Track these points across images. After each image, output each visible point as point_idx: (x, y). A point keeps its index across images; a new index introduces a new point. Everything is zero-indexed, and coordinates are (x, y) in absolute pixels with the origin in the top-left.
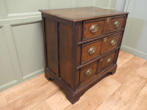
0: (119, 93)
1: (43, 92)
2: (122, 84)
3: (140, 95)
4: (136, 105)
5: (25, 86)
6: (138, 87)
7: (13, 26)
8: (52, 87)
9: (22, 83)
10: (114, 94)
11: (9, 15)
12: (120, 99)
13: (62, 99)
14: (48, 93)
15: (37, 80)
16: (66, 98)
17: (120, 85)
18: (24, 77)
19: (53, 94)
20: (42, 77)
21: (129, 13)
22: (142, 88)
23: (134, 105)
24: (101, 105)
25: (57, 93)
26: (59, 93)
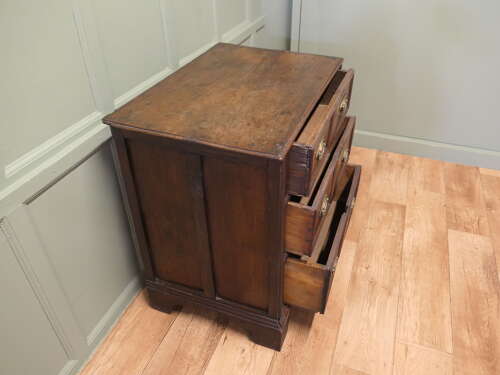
0: (364, 270)
1: (178, 356)
2: (358, 241)
3: (407, 256)
4: (409, 284)
6: (394, 234)
9: (91, 357)
10: (354, 277)
11: (11, 169)
12: (373, 283)
13: (244, 350)
14: (194, 351)
16: (252, 344)
18: (91, 338)
19: (212, 347)
22: (402, 235)
23: (406, 285)
24: (343, 320)
25: (218, 339)
26: (223, 337)
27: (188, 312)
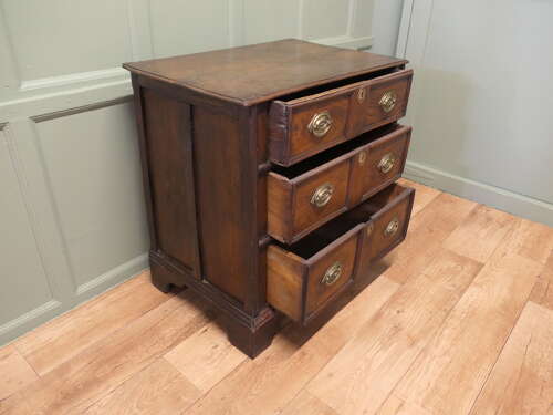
0: (395, 313)
1: (153, 331)
2: (403, 284)
3: (457, 313)
4: (443, 343)
5: (89, 318)
6: (452, 288)
7: (37, 119)
8: (179, 312)
9: (76, 307)
10: (378, 316)
11: (26, 85)
12: (397, 329)
13: (216, 347)
14: (168, 332)
15: (127, 296)
16: (229, 343)
17: (395, 286)
18: (82, 289)
19: (188, 333)
20: (142, 285)
21: (408, 62)
22: (463, 291)
23: (438, 341)
24: (341, 352)
25: (198, 329)
26: (205, 328)
27: (183, 298)
